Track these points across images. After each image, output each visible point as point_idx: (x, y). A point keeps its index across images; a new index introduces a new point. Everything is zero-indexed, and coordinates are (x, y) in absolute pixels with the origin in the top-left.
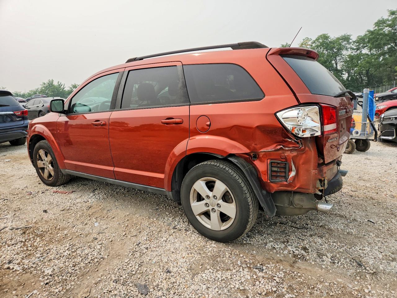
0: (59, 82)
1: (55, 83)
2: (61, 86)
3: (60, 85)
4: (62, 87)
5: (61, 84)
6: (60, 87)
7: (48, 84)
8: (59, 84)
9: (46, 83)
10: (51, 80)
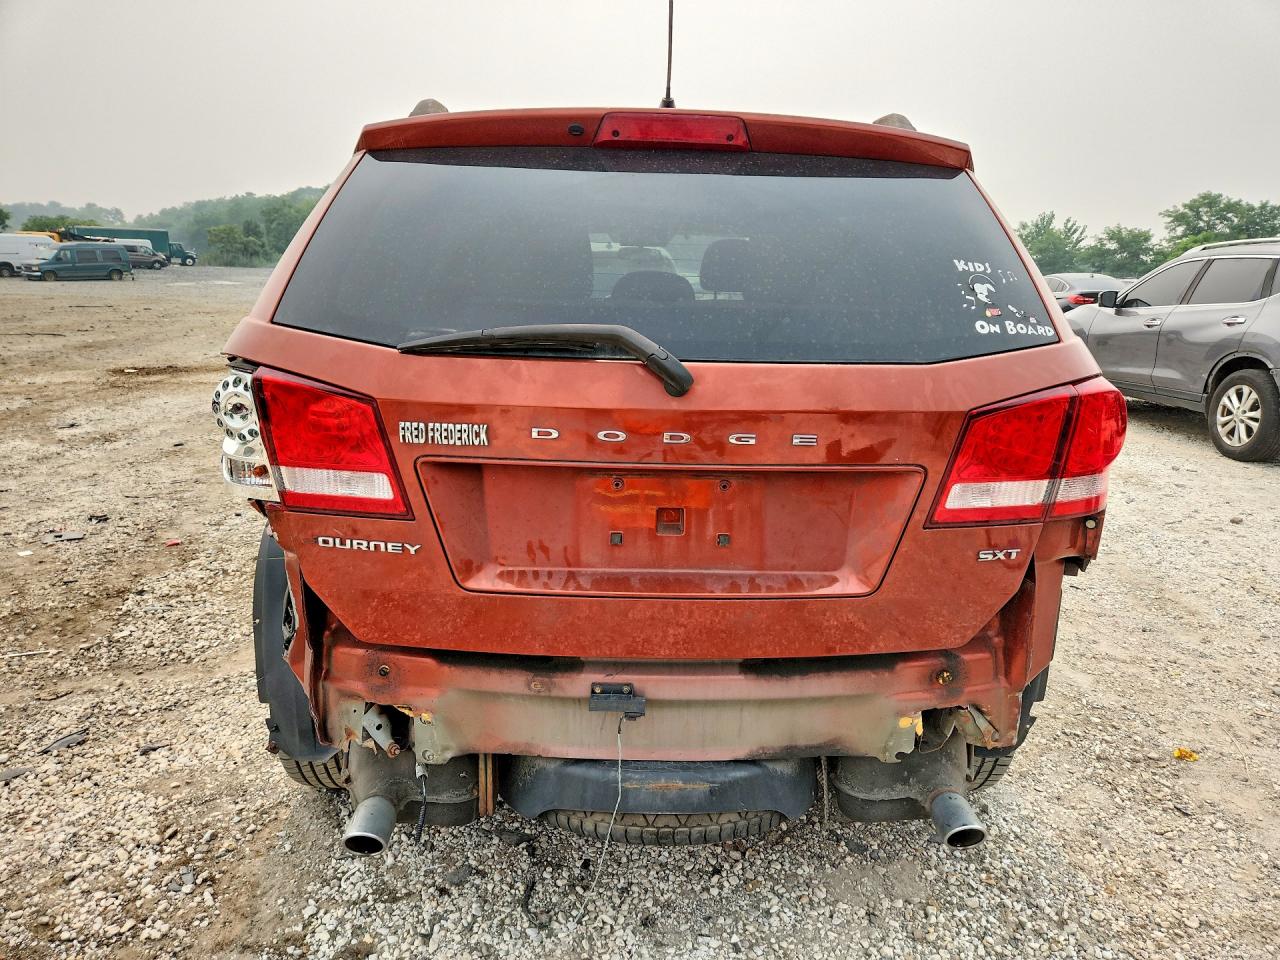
0: (1068, 221)
1: (1058, 225)
2: (1075, 231)
3: (1069, 231)
4: (1076, 236)
5: (1075, 227)
6: (1069, 238)
7: (1037, 226)
8: (1069, 225)
9: (1029, 224)
10: (1048, 213)
